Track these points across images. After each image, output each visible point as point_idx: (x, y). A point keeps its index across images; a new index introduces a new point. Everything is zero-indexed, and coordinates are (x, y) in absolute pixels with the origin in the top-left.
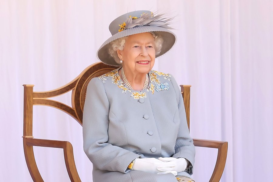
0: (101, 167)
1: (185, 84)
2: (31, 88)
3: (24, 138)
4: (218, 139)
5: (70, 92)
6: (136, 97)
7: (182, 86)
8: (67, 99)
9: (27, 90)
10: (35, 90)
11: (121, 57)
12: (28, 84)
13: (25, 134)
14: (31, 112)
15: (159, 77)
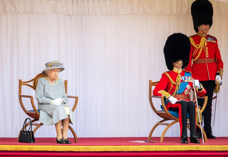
0: (40, 102)
1: (66, 80)
2: (21, 80)
3: (19, 95)
4: (75, 95)
5: (33, 81)
6: (52, 85)
7: (65, 80)
8: (32, 84)
9: (20, 81)
10: (22, 81)
11: (48, 74)
12: (20, 79)
13: (19, 94)
14: (21, 87)
15: (58, 79)
